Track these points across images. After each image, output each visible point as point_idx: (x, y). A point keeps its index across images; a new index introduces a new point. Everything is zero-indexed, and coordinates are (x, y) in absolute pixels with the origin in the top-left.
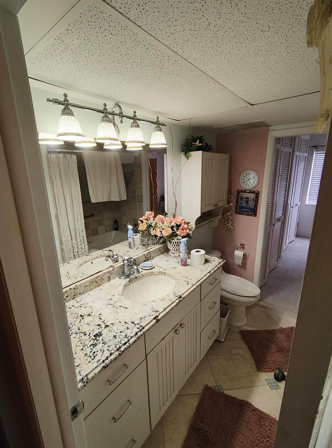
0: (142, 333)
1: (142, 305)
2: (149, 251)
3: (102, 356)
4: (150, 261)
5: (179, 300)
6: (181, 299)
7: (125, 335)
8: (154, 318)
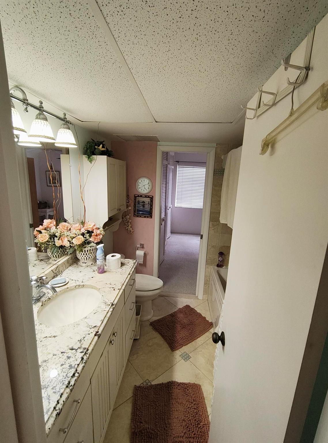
0: (88, 355)
1: (74, 326)
2: (57, 265)
3: (49, 403)
4: (59, 276)
5: (112, 308)
6: (114, 306)
7: (69, 366)
8: (95, 335)
